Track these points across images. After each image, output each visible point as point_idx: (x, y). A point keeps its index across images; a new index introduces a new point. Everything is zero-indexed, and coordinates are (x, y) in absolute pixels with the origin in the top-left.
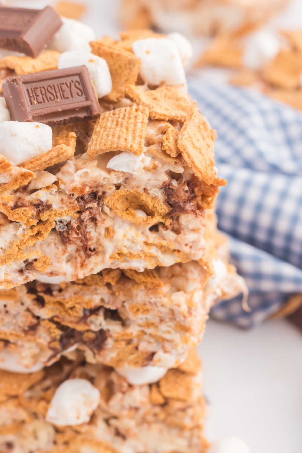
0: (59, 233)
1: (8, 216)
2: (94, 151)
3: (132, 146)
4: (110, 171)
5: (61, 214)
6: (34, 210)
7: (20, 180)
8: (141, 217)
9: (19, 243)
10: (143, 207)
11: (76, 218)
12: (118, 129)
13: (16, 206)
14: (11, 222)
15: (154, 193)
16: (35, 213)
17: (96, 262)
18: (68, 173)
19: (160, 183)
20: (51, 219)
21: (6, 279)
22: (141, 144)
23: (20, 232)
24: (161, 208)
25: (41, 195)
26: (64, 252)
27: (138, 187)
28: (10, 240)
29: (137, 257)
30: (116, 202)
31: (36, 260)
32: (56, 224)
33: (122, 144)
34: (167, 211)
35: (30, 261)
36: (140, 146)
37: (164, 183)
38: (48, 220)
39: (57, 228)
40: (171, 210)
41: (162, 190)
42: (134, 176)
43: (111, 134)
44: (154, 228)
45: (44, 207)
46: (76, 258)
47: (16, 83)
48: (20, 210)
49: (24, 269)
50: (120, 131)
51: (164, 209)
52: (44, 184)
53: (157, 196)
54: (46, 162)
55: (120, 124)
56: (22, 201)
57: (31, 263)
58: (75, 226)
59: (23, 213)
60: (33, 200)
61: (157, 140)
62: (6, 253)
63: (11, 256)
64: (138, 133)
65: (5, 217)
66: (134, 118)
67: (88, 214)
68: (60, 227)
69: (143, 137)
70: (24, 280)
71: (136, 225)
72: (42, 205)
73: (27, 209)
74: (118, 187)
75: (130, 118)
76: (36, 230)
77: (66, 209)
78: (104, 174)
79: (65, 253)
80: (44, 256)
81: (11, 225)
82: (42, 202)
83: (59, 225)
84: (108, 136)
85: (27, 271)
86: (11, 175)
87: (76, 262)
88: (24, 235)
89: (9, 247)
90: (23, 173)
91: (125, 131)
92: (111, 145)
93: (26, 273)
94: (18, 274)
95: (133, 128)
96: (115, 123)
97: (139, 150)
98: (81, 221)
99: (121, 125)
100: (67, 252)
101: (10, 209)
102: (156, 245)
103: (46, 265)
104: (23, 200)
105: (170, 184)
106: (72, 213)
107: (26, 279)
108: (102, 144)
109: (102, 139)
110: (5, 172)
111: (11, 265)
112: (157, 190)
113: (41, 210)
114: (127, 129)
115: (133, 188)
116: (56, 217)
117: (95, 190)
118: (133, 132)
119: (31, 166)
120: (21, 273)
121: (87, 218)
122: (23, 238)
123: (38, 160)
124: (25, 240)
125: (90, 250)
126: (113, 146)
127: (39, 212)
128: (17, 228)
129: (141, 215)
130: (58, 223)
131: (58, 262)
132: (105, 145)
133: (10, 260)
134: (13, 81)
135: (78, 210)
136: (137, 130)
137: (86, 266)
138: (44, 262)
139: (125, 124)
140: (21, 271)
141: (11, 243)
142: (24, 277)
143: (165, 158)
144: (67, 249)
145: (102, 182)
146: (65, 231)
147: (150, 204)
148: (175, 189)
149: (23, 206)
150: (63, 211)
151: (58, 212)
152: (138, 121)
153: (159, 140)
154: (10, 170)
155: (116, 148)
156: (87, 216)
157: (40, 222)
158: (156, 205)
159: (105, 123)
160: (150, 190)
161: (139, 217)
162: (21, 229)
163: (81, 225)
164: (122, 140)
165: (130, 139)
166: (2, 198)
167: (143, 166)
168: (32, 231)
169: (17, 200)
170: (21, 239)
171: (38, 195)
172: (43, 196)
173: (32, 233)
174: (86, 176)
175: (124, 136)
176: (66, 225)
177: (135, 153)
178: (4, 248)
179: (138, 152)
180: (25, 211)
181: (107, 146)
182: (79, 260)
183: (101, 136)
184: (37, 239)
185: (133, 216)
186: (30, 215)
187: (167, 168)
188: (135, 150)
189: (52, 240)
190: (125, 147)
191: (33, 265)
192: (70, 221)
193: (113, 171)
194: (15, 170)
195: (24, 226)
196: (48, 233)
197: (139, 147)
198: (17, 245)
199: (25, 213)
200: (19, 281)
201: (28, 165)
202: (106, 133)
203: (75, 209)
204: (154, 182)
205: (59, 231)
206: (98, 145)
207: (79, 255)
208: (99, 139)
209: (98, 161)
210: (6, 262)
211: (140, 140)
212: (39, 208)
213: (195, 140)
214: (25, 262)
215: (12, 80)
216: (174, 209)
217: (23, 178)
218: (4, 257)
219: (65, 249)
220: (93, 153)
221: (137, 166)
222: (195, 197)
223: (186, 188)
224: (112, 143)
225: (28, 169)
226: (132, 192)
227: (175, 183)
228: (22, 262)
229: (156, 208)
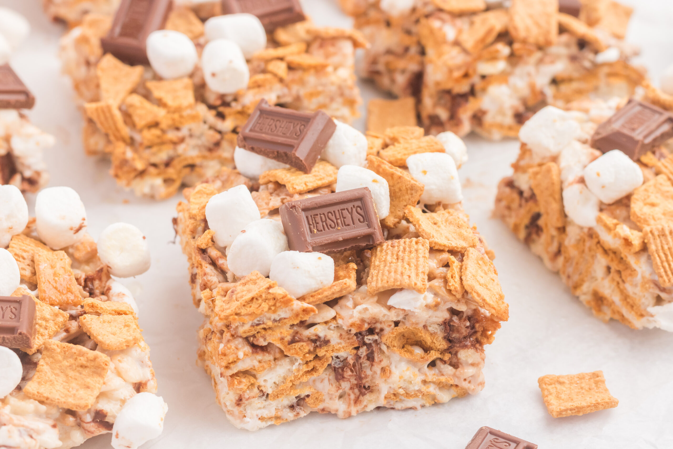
0: (333, 369)
1: (284, 350)
2: (375, 288)
3: (416, 284)
4: (390, 308)
5: (339, 350)
6: (311, 345)
7: (301, 316)
8: (419, 353)
9: (293, 379)
10: (420, 344)
11: (353, 354)
12: (400, 264)
13: (293, 341)
14: (286, 356)
15: (433, 330)
16: (312, 349)
17: (370, 399)
18: (347, 307)
19: (441, 320)
20: (328, 355)
21: (276, 414)
22: (424, 281)
23: (295, 367)
24: (440, 344)
25: (320, 330)
26: (338, 388)
27: (417, 324)
28: (284, 374)
29: (414, 397)
30: (394, 339)
31: (308, 396)
32: (333, 359)
33: (406, 281)
34: (446, 347)
35: (302, 397)
36: (424, 283)
37: (445, 320)
38: (325, 355)
39: (333, 363)
40: (450, 345)
41: (442, 326)
42: (416, 314)
43: (393, 270)
44: (432, 364)
45: (321, 342)
46: (349, 395)
47: (296, 210)
48: (297, 345)
49: (295, 405)
50: (403, 266)
51: (442, 344)
52: (323, 318)
53: (437, 333)
54: (327, 296)
55: (402, 258)
56: (299, 335)
57: (304, 399)
58: (351, 362)
59: (299, 349)
60: (311, 335)
61: (439, 275)
62: (279, 388)
63: (284, 391)
64: (421, 270)
65: (282, 352)
66: (416, 252)
67: (365, 349)
68: (336, 363)
69: (426, 274)
70: (295, 416)
71: (413, 363)
72: (320, 340)
73: (304, 344)
74: (397, 324)
75: (410, 252)
76: (311, 365)
77: (344, 344)
78: (384, 311)
79: (339, 390)
80: (318, 392)
81: (287, 360)
82: (319, 337)
83: (335, 360)
84: (389, 272)
85: (298, 407)
86: (292, 310)
87: (350, 399)
88: (298, 370)
89: (283, 382)
90: (305, 308)
91: (407, 266)
92: (394, 282)
93: (297, 409)
94: (288, 410)
95: (415, 263)
96: (395, 257)
97: (423, 288)
98: (358, 357)
99: (402, 260)
100: (341, 389)
101: (286, 343)
102: (434, 383)
103: (319, 401)
104: (301, 335)
105: (451, 320)
106: (351, 349)
107: (297, 416)
108: (385, 281)
109: (383, 275)
110: (287, 307)
111: (282, 400)
112: (437, 326)
113: (318, 346)
114: (409, 264)
115: (413, 324)
116: (333, 353)
117: (373, 326)
118: (415, 267)
119: (311, 299)
120: (292, 409)
121: (365, 354)
122: (298, 374)
123: (320, 294)
124: (300, 375)
125: (364, 387)
126: (396, 284)
127: (316, 348)
128: (292, 362)
129: (418, 351)
130: (334, 358)
131: (331, 399)
132: (388, 282)
133: (283, 396)
134: (291, 208)
135: (356, 346)
136: (420, 266)
137: (360, 403)
138: (316, 398)
139: (406, 258)
140: (292, 407)
141: (285, 378)
142: (295, 413)
143: (448, 296)
144: (341, 386)
145: (382, 319)
146: (340, 368)
147: (428, 340)
148: (457, 325)
149: (301, 340)
150: (341, 346)
151: (336, 348)
152: (419, 255)
153: (441, 275)
154: (292, 305)
155: (399, 286)
156: (364, 351)
157: (317, 357)
158: (434, 341)
159: (384, 257)
160: (430, 326)
161: (417, 354)
162: (297, 364)
163: (357, 361)
164: (406, 277)
165: (413, 275)
166: (281, 333)
167: (425, 303)
168: (308, 367)
169: (294, 334)
170: (295, 374)
171: (316, 330)
172: (320, 331)
173: (308, 368)
174: (365, 312)
175: (407, 273)
176: (342, 361)
177: (419, 291)
178: (277, 383)
179: (422, 290)
180: (302, 346)
181: (389, 283)
182: (352, 397)
183: (382, 271)
184: (311, 374)
185: (411, 353)
186: (307, 350)
187: (449, 305)
188: (419, 288)
189: (326, 376)
190: (409, 285)
191: (305, 401)
192: (347, 357)
193: (393, 308)
194: (297, 305)
195: (300, 361)
196: (324, 369)
197: (423, 285)
198: (291, 381)
199: (302, 348)
200: (290, 417)
201: (309, 299)
202: (387, 268)
203: (353, 345)
204: (434, 319)
205: (334, 367)
206: (380, 282)
207: (353, 392)
208: (380, 275)
209: (378, 297)
210: (278, 397)
211: (424, 277)
212: (316, 343)
213: (479, 278)
214: (296, 397)
215: (291, 206)
216: (453, 344)
217: (304, 313)
218: (276, 392)
219: (338, 386)
220: (375, 290)
221: (418, 304)
222: (476, 332)
223: (468, 324)
224: (396, 280)
225: (308, 303)
226: (411, 328)
227: (455, 319)
228: (294, 397)
229: (435, 343)
